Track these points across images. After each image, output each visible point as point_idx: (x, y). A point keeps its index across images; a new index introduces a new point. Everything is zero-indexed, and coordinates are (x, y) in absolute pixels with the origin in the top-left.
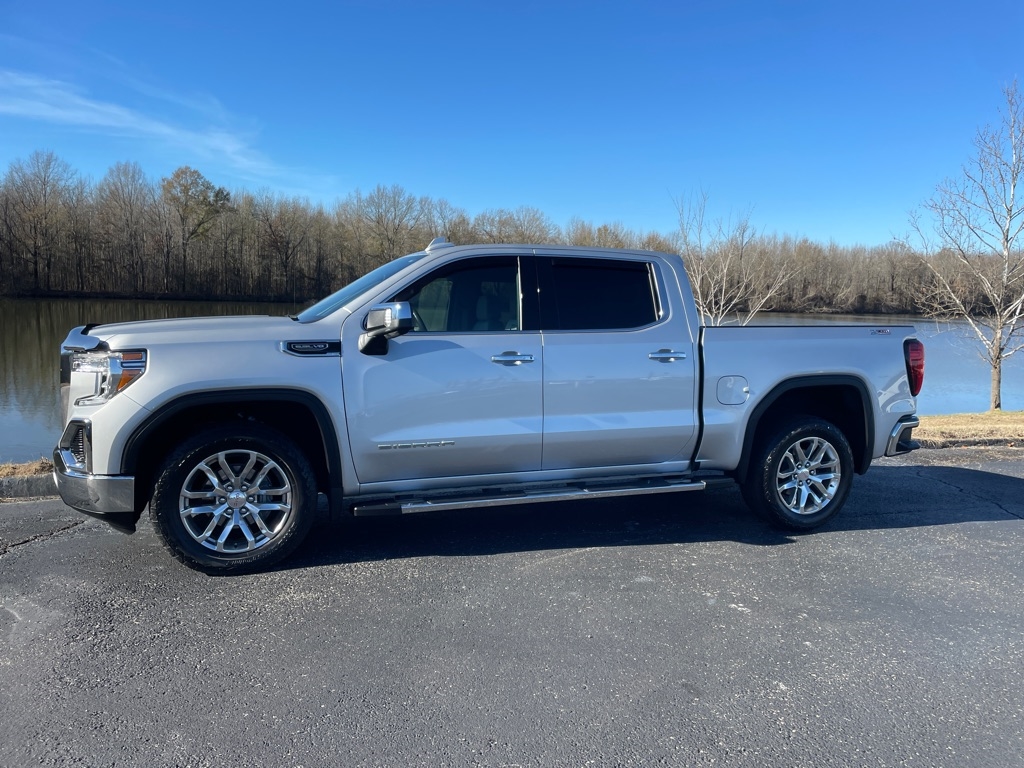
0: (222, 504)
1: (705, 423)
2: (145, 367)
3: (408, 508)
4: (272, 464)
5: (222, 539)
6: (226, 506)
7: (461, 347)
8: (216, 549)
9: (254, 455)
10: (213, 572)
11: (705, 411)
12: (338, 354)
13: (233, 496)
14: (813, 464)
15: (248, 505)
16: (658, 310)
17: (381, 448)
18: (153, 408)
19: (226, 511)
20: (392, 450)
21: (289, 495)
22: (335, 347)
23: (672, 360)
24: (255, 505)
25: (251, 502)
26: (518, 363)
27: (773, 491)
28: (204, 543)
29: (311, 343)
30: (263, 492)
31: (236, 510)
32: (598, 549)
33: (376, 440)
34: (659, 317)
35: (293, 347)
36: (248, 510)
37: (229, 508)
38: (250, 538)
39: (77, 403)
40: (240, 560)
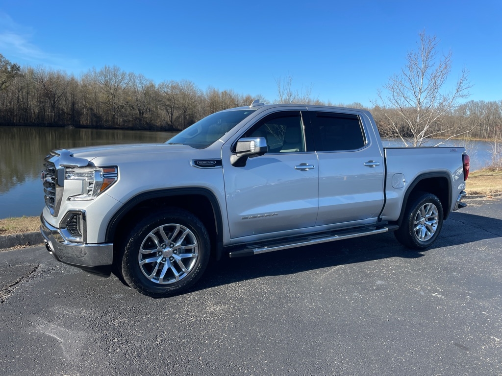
0: (160, 255)
1: (387, 198)
2: (117, 176)
3: (257, 251)
4: (188, 231)
5: (162, 277)
7: (281, 161)
8: (158, 282)
9: (178, 226)
10: (156, 296)
11: (387, 192)
12: (221, 167)
13: (166, 250)
14: (427, 216)
15: (174, 255)
16: (365, 140)
17: (243, 219)
18: (124, 201)
19: (162, 260)
20: (248, 219)
21: (196, 248)
22: (219, 163)
23: (374, 166)
24: (178, 255)
25: (175, 253)
26: (307, 169)
27: (413, 231)
28: (152, 280)
29: (207, 161)
30: (183, 247)
31: (167, 258)
32: (343, 266)
33: (241, 214)
34: (366, 144)
35: (197, 163)
36: (173, 258)
37: (163, 258)
38: (176, 274)
39: (69, 199)
40: (172, 288)
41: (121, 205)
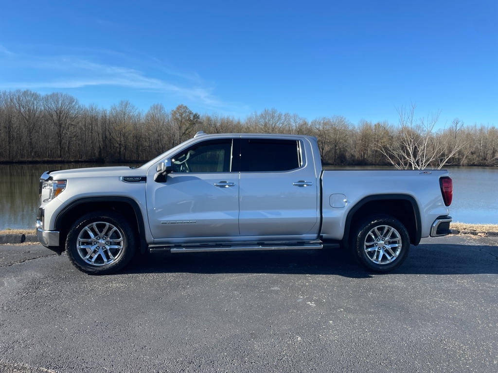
0: (95, 244)
1: (323, 216)
2: (65, 187)
3: (174, 250)
4: (115, 228)
5: (94, 260)
6: (97, 245)
7: (200, 179)
8: (91, 263)
9: (108, 224)
10: (90, 273)
11: (323, 210)
12: (144, 182)
13: (100, 241)
14: (386, 239)
15: (106, 246)
16: (300, 163)
17: (163, 223)
18: (67, 204)
19: (96, 248)
20: (168, 224)
21: (122, 242)
22: (144, 179)
23: (305, 186)
24: (108, 246)
26: (227, 186)
27: (363, 252)
28: (86, 261)
29: (134, 177)
30: (112, 240)
31: (101, 248)
33: (160, 220)
34: (300, 165)
36: (105, 248)
38: (105, 260)
39: (44, 201)
41: (65, 206)
